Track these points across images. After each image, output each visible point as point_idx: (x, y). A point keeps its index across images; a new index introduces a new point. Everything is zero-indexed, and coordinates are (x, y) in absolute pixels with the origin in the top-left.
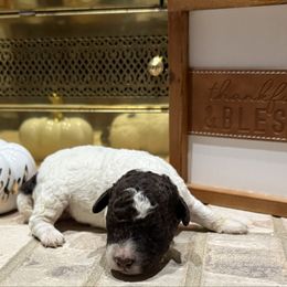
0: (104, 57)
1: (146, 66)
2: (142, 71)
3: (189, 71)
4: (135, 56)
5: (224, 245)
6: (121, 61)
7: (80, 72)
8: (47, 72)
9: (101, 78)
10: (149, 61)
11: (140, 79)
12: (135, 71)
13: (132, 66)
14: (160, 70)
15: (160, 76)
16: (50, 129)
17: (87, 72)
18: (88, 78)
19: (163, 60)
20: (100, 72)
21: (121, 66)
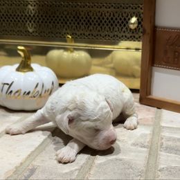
0: (101, 15)
1: (127, 23)
2: (125, 25)
3: (154, 28)
4: (120, 16)
5: (171, 136)
6: (112, 19)
7: (87, 24)
8: (66, 23)
9: (99, 28)
10: (129, 19)
11: (123, 30)
12: (120, 25)
13: (118, 22)
14: (136, 25)
15: (135, 29)
16: (66, 57)
17: (91, 24)
18: (91, 28)
19: (138, 20)
20: (99, 25)
21: (112, 22)
